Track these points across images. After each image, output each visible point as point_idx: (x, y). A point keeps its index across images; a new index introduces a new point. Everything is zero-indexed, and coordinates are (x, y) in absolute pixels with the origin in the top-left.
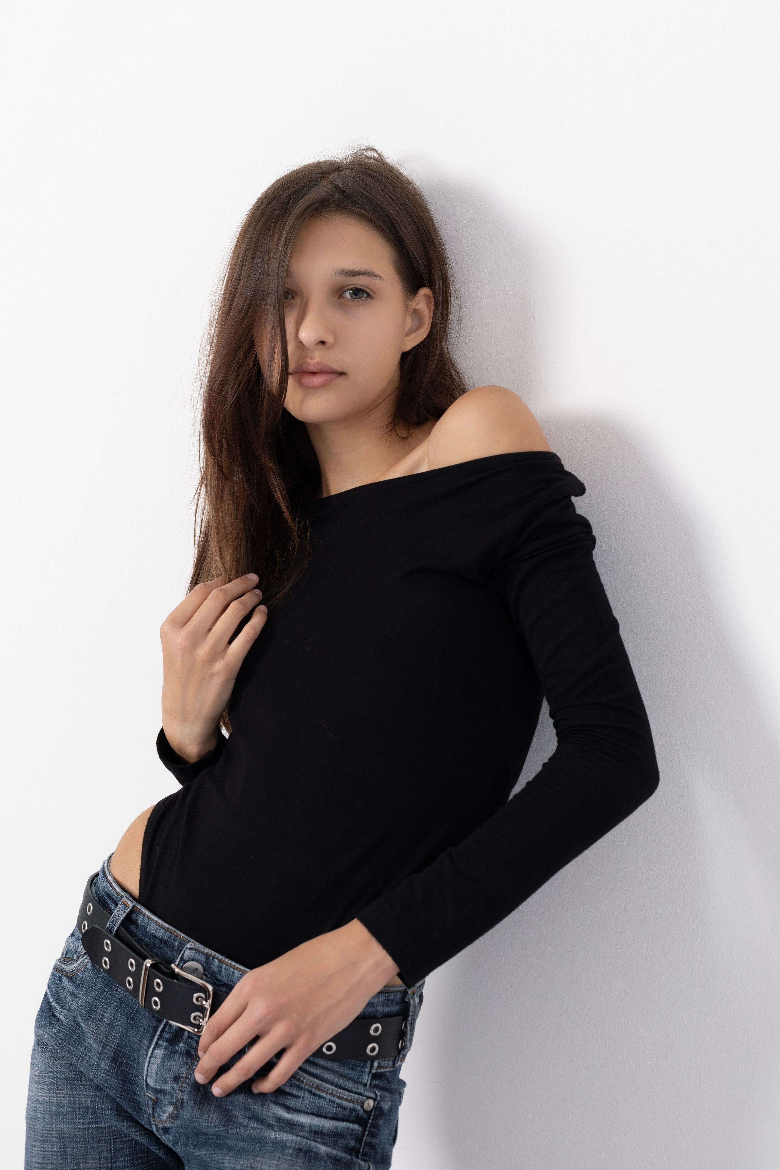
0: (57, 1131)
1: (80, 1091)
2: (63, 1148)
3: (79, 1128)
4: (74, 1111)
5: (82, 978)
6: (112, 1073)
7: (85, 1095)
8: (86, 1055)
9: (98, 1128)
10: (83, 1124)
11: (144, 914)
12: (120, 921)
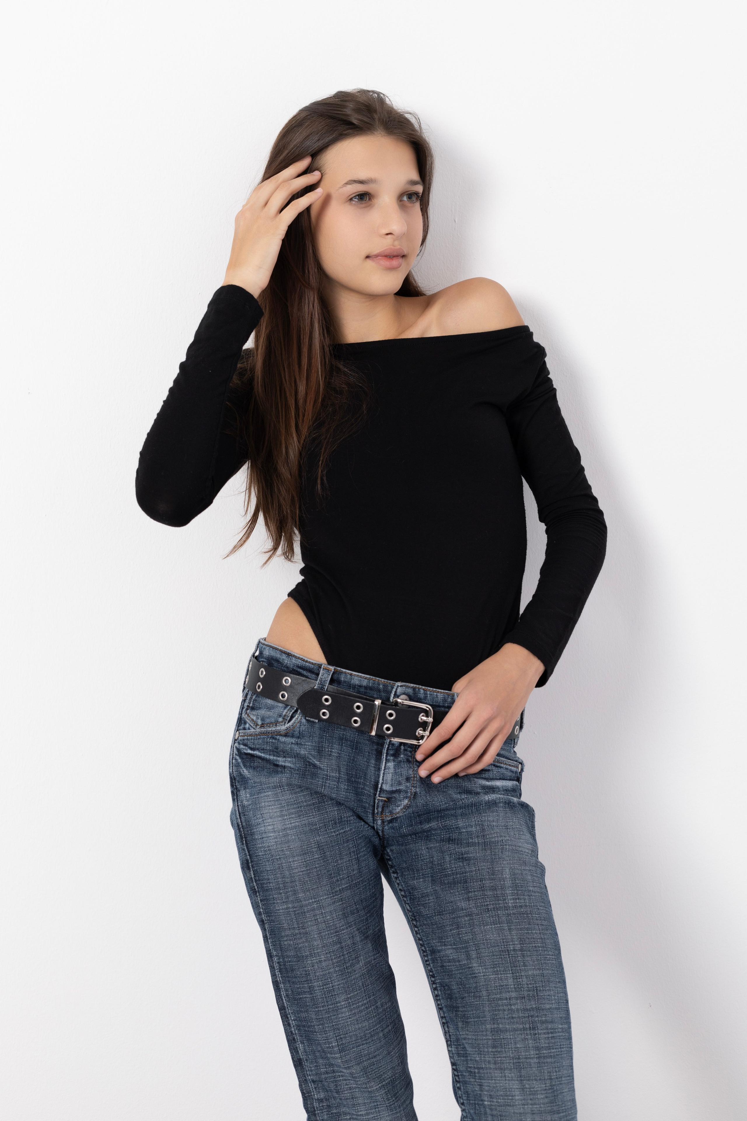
0: (315, 843)
1: (326, 809)
2: (323, 854)
3: (333, 836)
4: (325, 825)
5: (300, 731)
6: (350, 790)
7: (331, 811)
8: (325, 783)
9: (345, 832)
10: (334, 832)
11: (345, 673)
12: (328, 682)
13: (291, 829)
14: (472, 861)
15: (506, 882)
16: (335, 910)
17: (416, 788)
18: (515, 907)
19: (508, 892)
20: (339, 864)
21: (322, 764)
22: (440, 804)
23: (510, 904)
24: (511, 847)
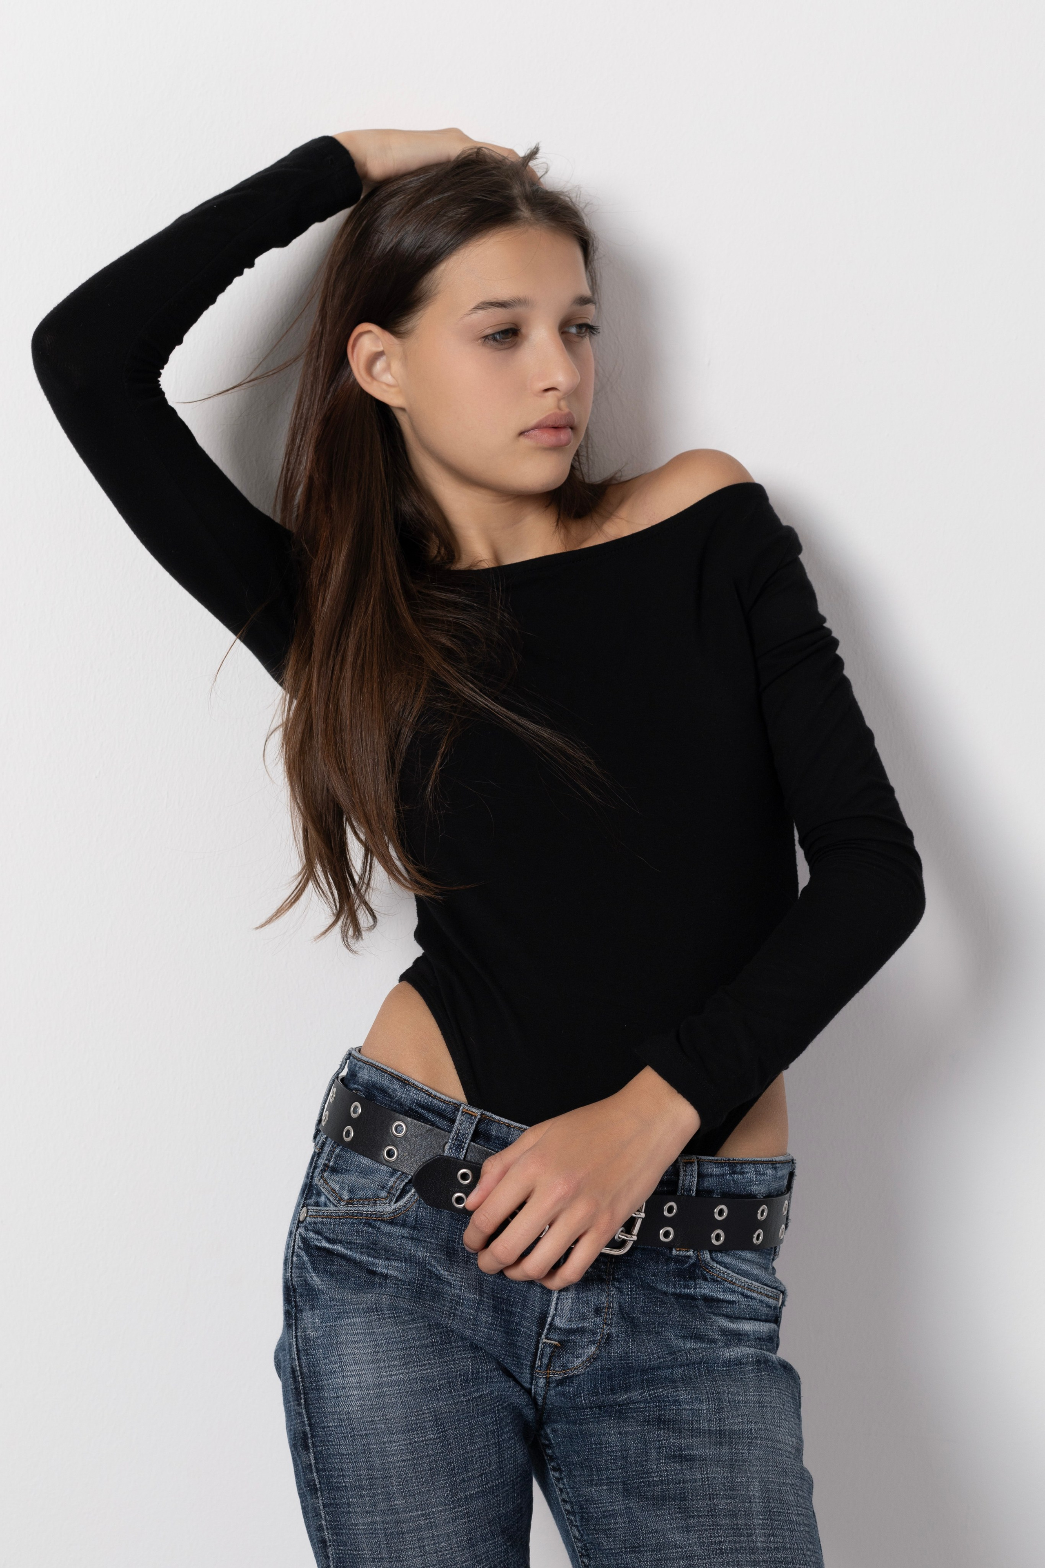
0: (431, 1412)
1: (453, 1355)
2: (442, 1432)
3: (462, 1402)
5: (417, 1217)
6: (496, 1325)
7: (462, 1358)
9: (481, 1396)
10: (464, 1395)
11: (499, 1122)
12: (470, 1136)
13: (390, 1385)
14: (698, 1462)
15: (753, 1505)
16: (456, 1532)
17: (611, 1326)
18: (768, 1549)
19: (756, 1522)
20: (468, 1452)
21: (453, 1276)
22: (649, 1358)
23: (759, 1544)
24: (764, 1443)
